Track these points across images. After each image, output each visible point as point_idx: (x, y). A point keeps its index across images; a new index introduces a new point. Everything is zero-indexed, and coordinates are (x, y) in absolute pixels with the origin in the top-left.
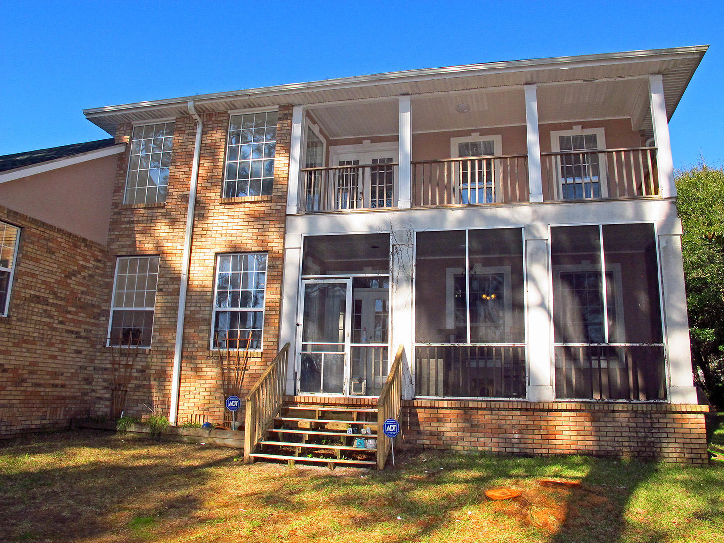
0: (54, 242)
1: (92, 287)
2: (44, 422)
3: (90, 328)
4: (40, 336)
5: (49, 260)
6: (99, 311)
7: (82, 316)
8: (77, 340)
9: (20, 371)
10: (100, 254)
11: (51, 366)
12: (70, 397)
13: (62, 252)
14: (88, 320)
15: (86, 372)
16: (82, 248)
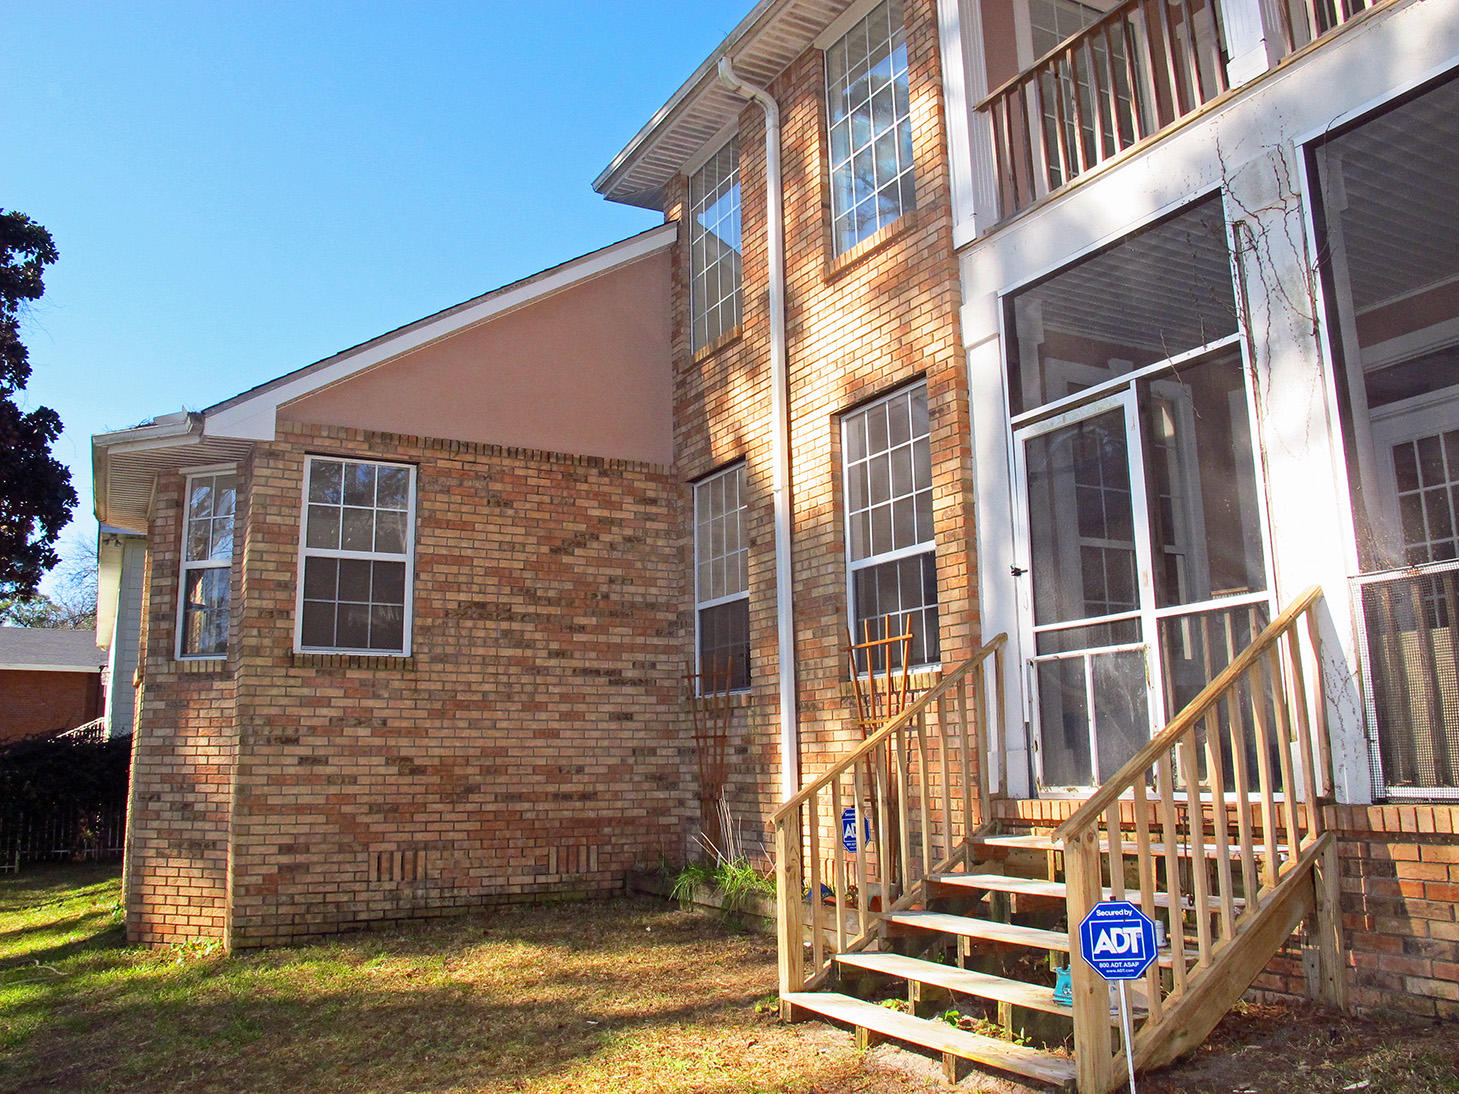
0: (507, 479)
1: (639, 565)
2: (542, 879)
3: (651, 657)
4: (501, 688)
5: (499, 521)
6: (672, 617)
7: (619, 634)
8: (613, 690)
9: (458, 771)
10: (651, 485)
11: (545, 753)
12: (610, 820)
13: (536, 498)
14: (640, 640)
15: (653, 760)
16: (592, 479)
